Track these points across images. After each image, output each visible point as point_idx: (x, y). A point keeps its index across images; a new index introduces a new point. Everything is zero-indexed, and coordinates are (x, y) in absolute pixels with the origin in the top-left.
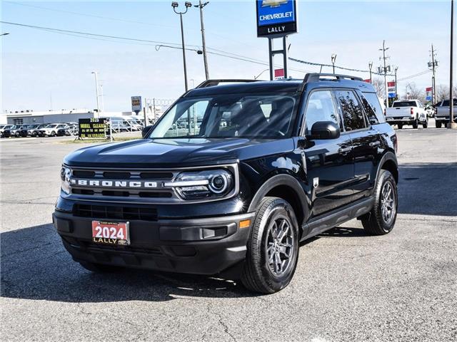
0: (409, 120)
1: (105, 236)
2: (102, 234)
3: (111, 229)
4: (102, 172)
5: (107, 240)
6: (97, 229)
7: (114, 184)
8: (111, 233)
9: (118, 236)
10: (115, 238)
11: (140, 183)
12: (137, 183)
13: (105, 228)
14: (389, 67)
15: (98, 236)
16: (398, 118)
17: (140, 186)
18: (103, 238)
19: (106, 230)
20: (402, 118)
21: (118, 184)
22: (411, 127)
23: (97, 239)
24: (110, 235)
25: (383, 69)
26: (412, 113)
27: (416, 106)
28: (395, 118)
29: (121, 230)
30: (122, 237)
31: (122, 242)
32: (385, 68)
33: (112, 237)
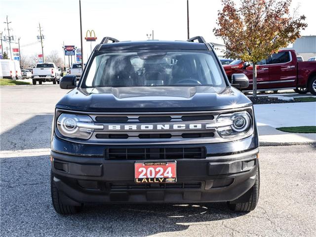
0: (51, 78)
1: (149, 176)
2: (146, 174)
3: (157, 170)
4: (137, 117)
5: (152, 179)
6: (140, 170)
7: (155, 127)
8: (156, 173)
9: (166, 175)
10: (162, 177)
11: (184, 125)
12: (182, 125)
13: (149, 169)
14: (13, 37)
15: (141, 176)
16: (43, 76)
17: (184, 128)
18: (147, 179)
19: (151, 171)
20: (45, 76)
21: (160, 127)
22: (52, 83)
23: (140, 180)
24: (156, 175)
25: (8, 38)
26: (52, 72)
27: (54, 67)
28: (40, 76)
29: (169, 169)
30: (170, 175)
31: (170, 180)
32: (9, 38)
33: (158, 176)
